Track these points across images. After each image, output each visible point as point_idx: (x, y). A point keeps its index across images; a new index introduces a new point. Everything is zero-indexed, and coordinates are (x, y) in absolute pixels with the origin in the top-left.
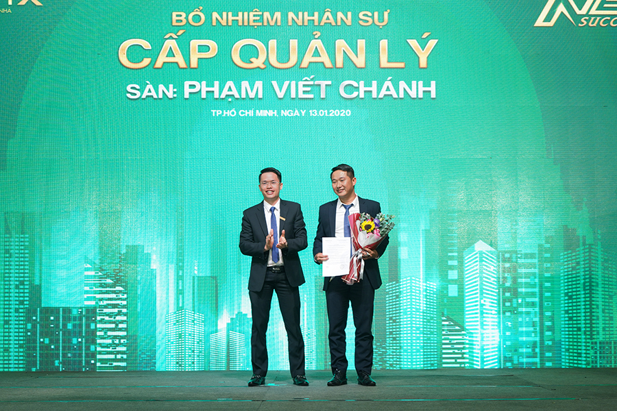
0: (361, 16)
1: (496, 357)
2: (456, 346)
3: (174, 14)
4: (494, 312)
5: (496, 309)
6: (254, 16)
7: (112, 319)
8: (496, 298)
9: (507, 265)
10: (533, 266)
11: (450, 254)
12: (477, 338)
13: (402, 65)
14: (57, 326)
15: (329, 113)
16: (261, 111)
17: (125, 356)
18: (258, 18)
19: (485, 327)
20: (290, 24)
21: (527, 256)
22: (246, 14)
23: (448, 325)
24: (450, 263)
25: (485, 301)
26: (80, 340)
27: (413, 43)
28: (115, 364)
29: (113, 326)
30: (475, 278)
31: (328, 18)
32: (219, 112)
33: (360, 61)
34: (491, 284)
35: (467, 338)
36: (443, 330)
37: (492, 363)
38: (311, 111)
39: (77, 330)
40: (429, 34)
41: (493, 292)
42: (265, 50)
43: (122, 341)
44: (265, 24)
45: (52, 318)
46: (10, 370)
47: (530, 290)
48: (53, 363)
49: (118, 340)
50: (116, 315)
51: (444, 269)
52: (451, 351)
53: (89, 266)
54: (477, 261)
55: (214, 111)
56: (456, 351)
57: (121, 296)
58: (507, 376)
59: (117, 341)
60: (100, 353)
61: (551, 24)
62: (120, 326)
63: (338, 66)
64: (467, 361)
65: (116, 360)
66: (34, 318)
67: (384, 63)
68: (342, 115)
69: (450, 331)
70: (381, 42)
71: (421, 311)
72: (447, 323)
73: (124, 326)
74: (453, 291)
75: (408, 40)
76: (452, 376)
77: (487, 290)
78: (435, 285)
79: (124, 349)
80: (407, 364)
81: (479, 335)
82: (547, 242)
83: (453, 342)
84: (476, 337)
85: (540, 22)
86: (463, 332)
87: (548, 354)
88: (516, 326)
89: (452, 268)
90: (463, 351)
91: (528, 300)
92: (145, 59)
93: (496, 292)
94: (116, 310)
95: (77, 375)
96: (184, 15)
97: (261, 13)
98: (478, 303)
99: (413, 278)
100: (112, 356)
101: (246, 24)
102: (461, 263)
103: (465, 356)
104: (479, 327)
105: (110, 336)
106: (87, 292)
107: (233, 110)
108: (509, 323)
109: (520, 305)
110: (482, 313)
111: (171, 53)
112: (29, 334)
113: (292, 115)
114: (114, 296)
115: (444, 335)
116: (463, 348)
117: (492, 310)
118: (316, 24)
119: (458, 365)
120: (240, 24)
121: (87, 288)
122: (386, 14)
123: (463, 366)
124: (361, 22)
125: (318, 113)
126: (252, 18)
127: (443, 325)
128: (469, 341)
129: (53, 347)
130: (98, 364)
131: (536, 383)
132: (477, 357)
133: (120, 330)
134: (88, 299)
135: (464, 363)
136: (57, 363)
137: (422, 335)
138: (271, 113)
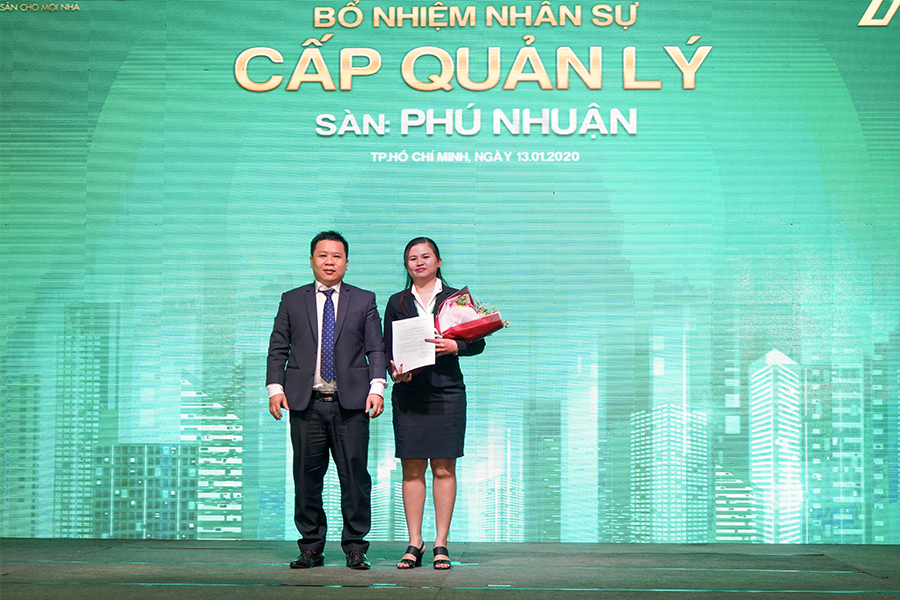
0: (595, 11)
1: (798, 526)
2: (736, 509)
3: (318, 11)
4: (794, 458)
5: (798, 454)
6: (436, 12)
7: (221, 462)
8: (798, 437)
9: (816, 386)
10: (854, 388)
11: (727, 370)
12: (769, 498)
13: (657, 85)
14: (141, 473)
15: (546, 157)
16: (445, 154)
17: (239, 518)
18: (441, 16)
19: (781, 481)
20: (489, 24)
21: (846, 373)
22: (423, 10)
23: (724, 478)
24: (728, 382)
25: (781, 441)
26: (173, 493)
27: (675, 52)
28: (224, 529)
29: (223, 472)
30: (767, 406)
31: (546, 16)
32: (382, 156)
33: (594, 80)
34: (792, 415)
35: (754, 497)
36: (719, 485)
37: (791, 536)
38: (519, 154)
39: (170, 478)
40: (698, 37)
41: (794, 427)
42: (452, 62)
43: (235, 495)
44: (452, 24)
45: (133, 460)
46: (72, 536)
47: (850, 425)
48: (133, 527)
49: (229, 494)
50: (227, 457)
51: (719, 391)
52: (729, 517)
53: (187, 383)
54: (769, 381)
55: (374, 154)
56: (737, 517)
57: (234, 429)
58: (813, 556)
59: (228, 496)
60: (203, 512)
61: (885, 22)
62: (233, 473)
63: (560, 86)
64: (754, 531)
65: (226, 523)
66: (107, 460)
67: (630, 82)
68: (566, 159)
69: (728, 486)
70: (625, 50)
71: (684, 455)
72: (723, 474)
73: (239, 473)
74: (733, 425)
75: (666, 48)
76: (731, 555)
77: (784, 424)
78: (704, 416)
79: (238, 507)
80: (661, 536)
81: (772, 493)
82: (877, 352)
83: (731, 502)
84: (768, 496)
85: (867, 20)
86: (747, 488)
87: (879, 523)
88: (828, 479)
89: (731, 391)
90: (748, 517)
91: (848, 440)
92: (274, 77)
93: (799, 428)
94: (226, 450)
95: (167, 545)
96: (332, 12)
97: (445, 8)
98: (771, 444)
99: (672, 405)
100: (221, 518)
101: (423, 24)
102: (745, 383)
103: (750, 524)
104: (772, 480)
105: (217, 488)
106: (184, 422)
107: (403, 153)
108: (819, 476)
109: (834, 449)
110: (777, 460)
111: (312, 68)
112: (99, 483)
113: (491, 159)
114: (224, 428)
115: (719, 492)
116: (749, 513)
117: (792, 455)
118: (528, 24)
119: (740, 538)
120: (415, 24)
121: (185, 416)
122: (633, 9)
123: (747, 539)
124: (596, 21)
125: (530, 157)
126: (432, 15)
127: (718, 478)
128: (757, 501)
129: (133, 503)
130: (200, 530)
131: (858, 567)
132: (768, 526)
133: (233, 479)
134: (186, 432)
135: (747, 535)
136: (138, 525)
137: (685, 492)
138: (459, 157)
